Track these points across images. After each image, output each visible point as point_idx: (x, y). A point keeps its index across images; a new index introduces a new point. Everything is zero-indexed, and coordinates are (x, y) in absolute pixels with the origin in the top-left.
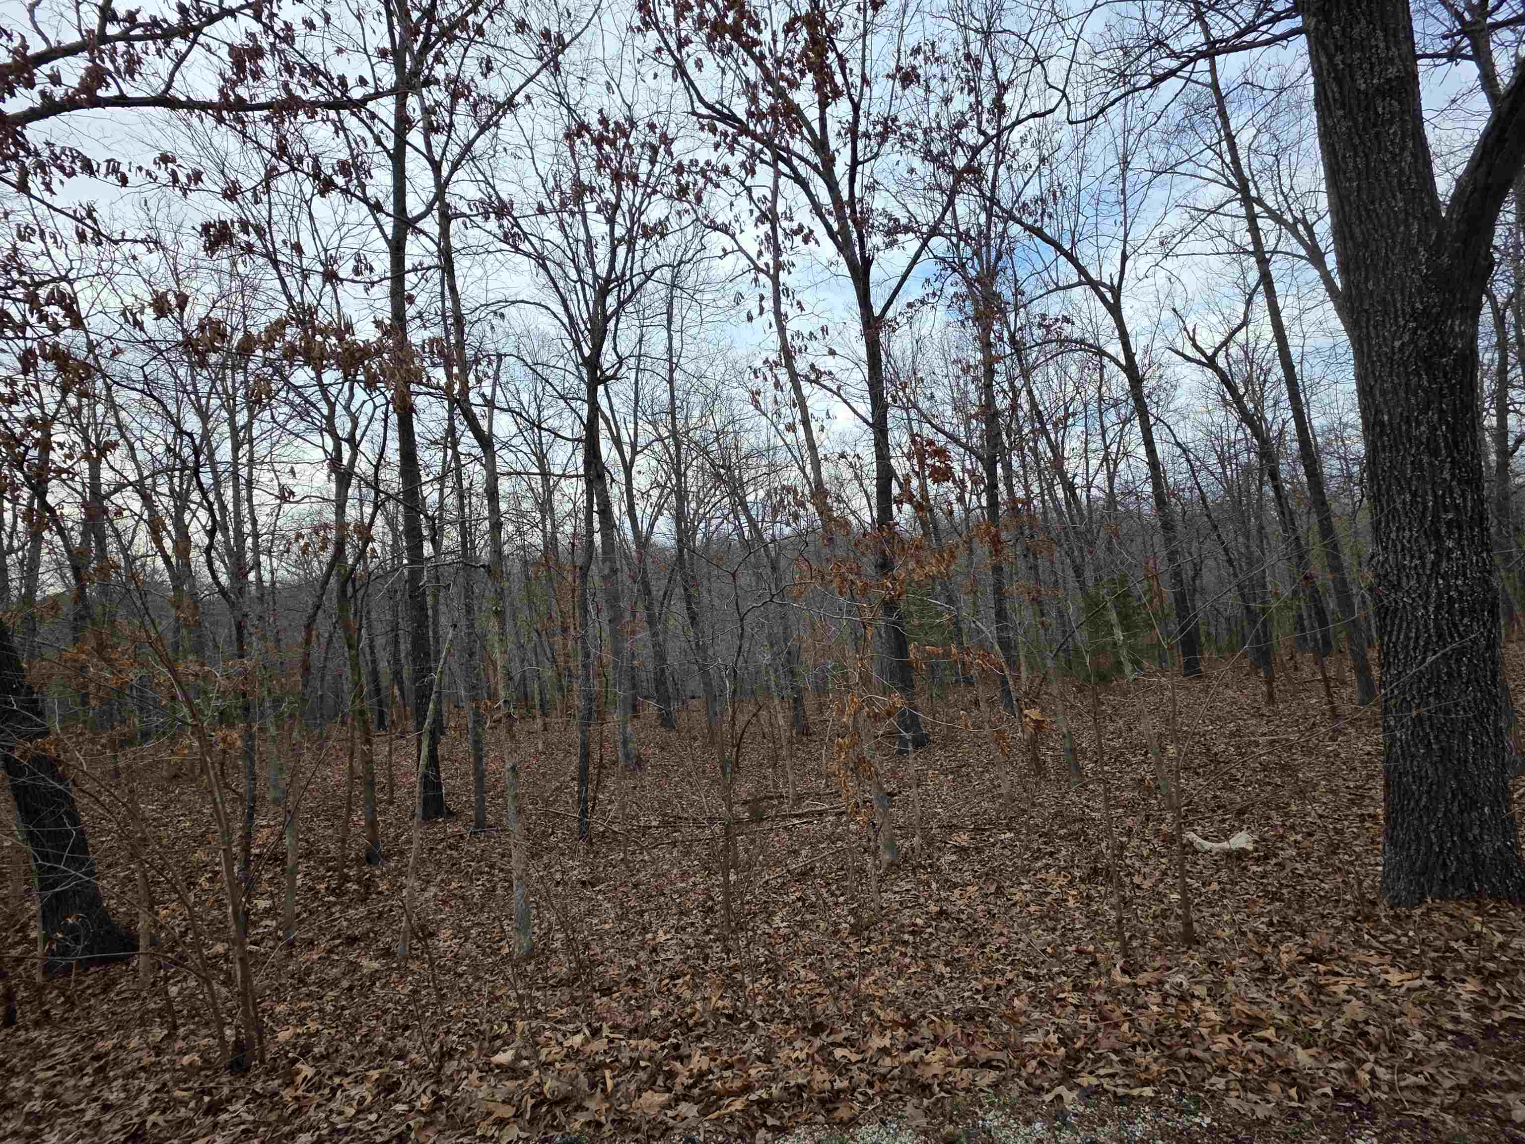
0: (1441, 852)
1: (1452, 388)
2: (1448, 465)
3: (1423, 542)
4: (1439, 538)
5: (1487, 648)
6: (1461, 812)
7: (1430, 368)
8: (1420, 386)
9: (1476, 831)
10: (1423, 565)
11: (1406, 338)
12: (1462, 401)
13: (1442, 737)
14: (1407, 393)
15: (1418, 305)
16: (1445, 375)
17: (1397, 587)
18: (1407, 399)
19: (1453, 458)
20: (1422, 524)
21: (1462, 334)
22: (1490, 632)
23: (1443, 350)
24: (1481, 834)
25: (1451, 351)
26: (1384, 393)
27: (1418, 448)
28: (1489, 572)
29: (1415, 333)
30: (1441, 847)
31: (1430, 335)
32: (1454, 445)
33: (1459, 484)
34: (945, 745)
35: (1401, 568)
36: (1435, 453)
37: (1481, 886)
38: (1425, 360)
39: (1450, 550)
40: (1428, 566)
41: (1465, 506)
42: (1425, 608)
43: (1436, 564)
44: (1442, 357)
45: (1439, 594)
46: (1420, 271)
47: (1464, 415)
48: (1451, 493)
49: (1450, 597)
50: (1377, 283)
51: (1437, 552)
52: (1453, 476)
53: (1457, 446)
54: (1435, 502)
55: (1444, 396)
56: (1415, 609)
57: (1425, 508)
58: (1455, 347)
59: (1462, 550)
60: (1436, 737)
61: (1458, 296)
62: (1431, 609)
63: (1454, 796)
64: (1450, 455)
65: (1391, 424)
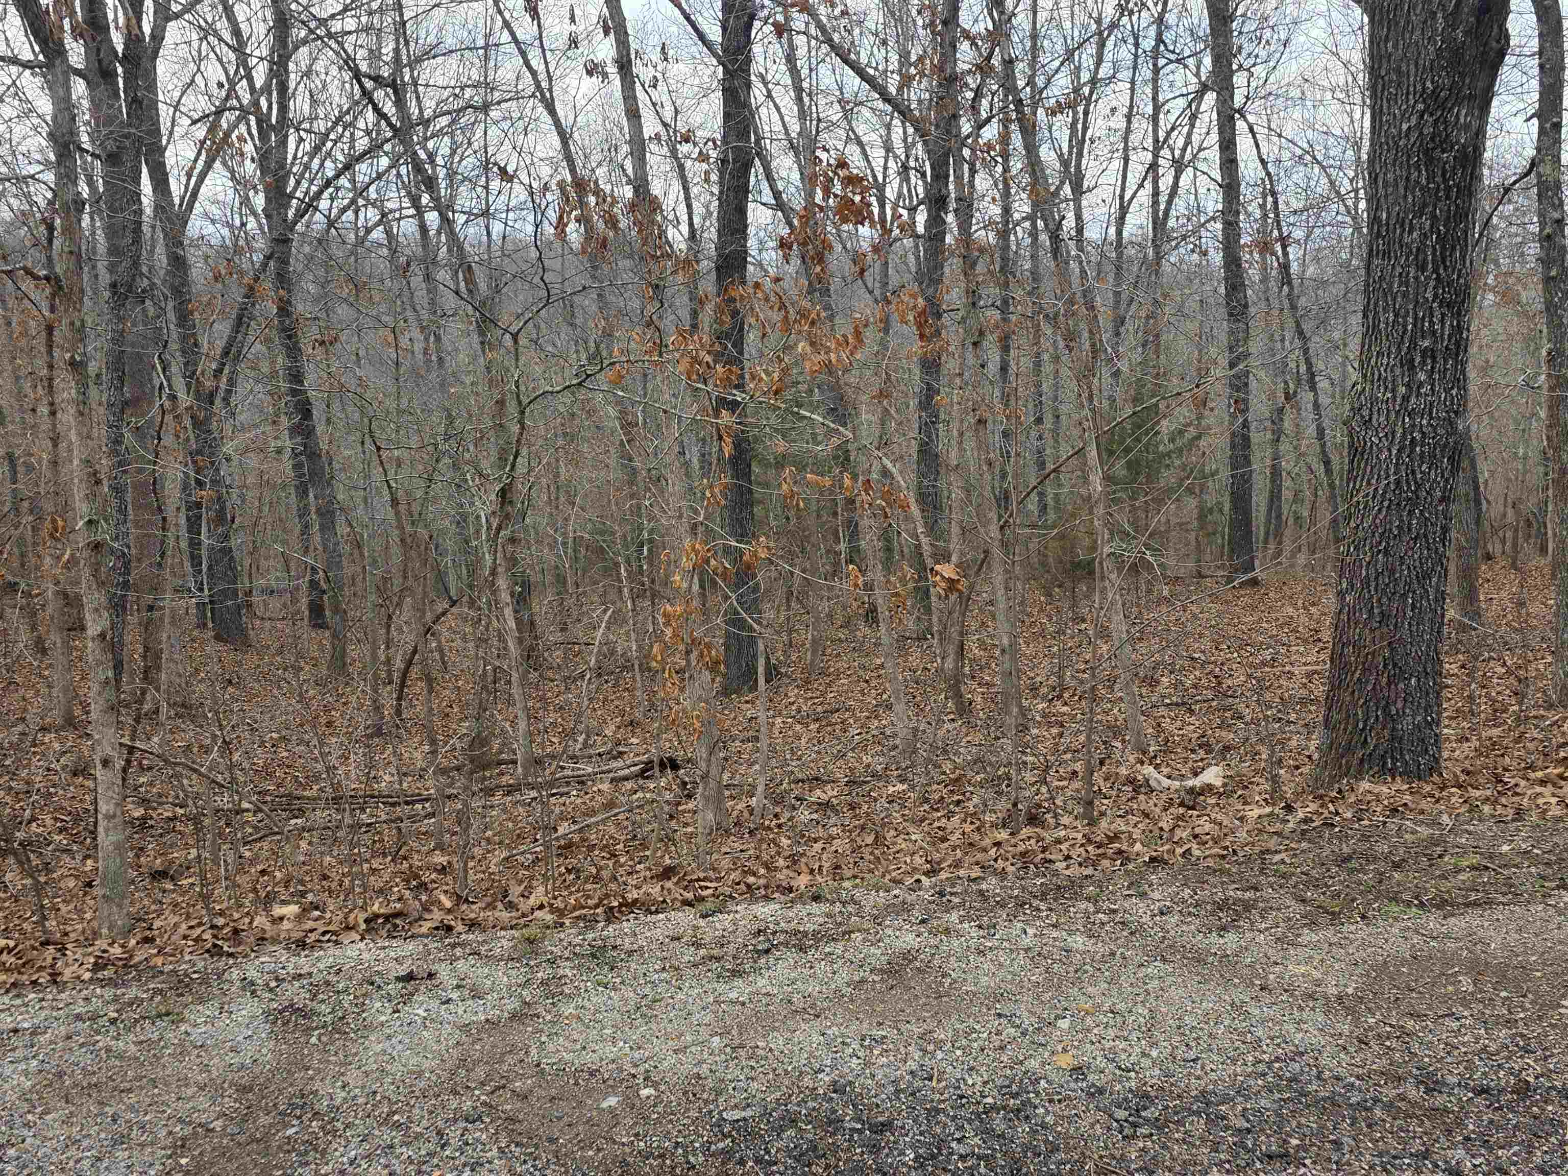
0: (1364, 728)
1: (1448, 189)
2: (1432, 283)
3: (1398, 371)
4: (1412, 368)
5: (1443, 499)
6: (1389, 684)
7: (1430, 161)
8: (1417, 182)
9: (1400, 705)
10: (1394, 397)
11: (1414, 120)
12: (1457, 206)
13: (1384, 600)
14: (1406, 189)
15: (1429, 84)
16: (1443, 175)
17: (1367, 423)
18: (1405, 197)
19: (1439, 275)
20: (1399, 349)
21: (1467, 126)
22: (1447, 481)
23: (1445, 143)
24: (1404, 707)
25: (1452, 147)
26: (1386, 184)
27: (1407, 259)
28: (1456, 413)
29: (1422, 117)
30: (1365, 722)
31: (1436, 121)
32: (1442, 261)
33: (1440, 307)
34: (807, 682)
35: (1374, 400)
36: (1422, 268)
37: (1394, 764)
38: (1427, 152)
39: (1421, 385)
40: (1399, 400)
41: (1442, 335)
42: (1389, 450)
43: (1405, 398)
44: (1443, 151)
45: (1404, 434)
46: (1436, 42)
47: (1456, 225)
48: (1432, 315)
49: (1413, 438)
50: (1395, 46)
51: (1408, 386)
52: (1436, 296)
53: (1444, 262)
54: (1415, 325)
55: (1439, 199)
56: (1380, 451)
57: (1405, 331)
58: (1457, 143)
59: (1433, 385)
60: (1379, 600)
61: (1467, 81)
62: (1394, 452)
63: (1385, 666)
64: (1435, 271)
65: (1387, 224)
